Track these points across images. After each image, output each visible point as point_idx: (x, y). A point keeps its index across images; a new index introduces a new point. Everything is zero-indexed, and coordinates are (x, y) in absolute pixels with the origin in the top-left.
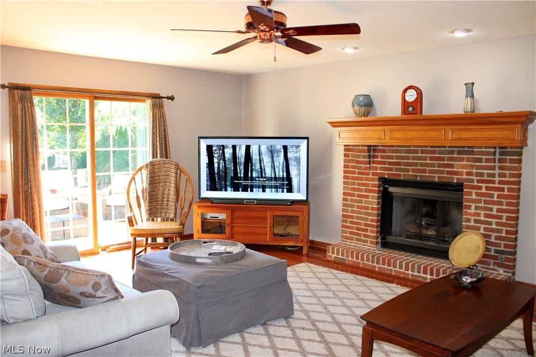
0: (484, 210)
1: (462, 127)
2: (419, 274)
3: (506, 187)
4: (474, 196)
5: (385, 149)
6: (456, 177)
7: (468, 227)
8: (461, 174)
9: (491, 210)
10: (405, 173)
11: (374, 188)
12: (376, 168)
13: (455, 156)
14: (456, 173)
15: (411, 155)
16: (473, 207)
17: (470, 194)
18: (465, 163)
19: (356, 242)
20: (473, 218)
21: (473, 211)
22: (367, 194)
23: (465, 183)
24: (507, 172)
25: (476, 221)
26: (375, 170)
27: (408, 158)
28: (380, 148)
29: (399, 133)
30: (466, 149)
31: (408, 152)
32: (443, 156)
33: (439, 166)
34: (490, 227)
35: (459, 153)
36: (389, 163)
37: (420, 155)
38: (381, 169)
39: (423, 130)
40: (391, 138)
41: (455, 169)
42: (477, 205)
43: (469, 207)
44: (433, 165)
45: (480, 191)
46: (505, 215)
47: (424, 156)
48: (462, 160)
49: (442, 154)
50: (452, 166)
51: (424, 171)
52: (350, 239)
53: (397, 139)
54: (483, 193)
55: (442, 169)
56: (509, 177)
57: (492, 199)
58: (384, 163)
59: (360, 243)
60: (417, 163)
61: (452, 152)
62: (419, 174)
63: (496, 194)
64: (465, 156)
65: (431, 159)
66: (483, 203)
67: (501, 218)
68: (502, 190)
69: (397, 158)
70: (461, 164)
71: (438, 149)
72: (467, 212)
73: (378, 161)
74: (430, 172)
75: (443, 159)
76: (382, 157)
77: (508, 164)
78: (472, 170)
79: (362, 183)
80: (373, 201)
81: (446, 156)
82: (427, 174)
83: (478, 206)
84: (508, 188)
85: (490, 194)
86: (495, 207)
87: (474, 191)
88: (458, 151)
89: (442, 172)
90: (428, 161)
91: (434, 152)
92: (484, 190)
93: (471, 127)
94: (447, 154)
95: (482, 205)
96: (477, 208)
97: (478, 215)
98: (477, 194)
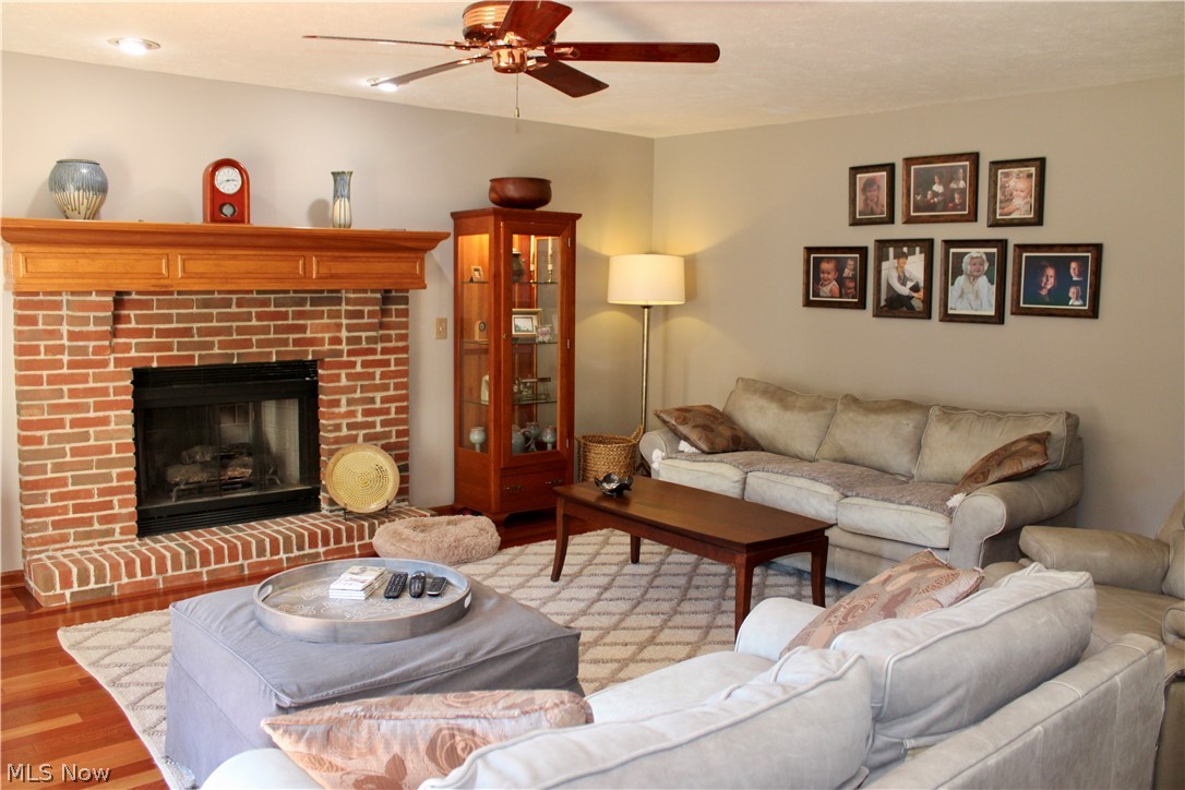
0: (362, 404)
1: (337, 254)
2: (302, 553)
3: (392, 357)
4: (344, 382)
5: (147, 300)
6: (311, 349)
7: (337, 441)
8: (321, 342)
9: (372, 400)
10: (203, 352)
11: (123, 397)
12: (127, 348)
13: (308, 308)
14: (312, 342)
15: (215, 311)
16: (344, 402)
17: (337, 378)
18: (326, 321)
19: (78, 543)
20: (344, 422)
21: (343, 409)
22: (101, 414)
23: (327, 360)
24: (393, 332)
25: (350, 426)
26: (123, 352)
27: (209, 318)
28: (134, 296)
29: (206, 262)
30: (325, 294)
31: (206, 304)
32: (283, 309)
33: (278, 330)
34: (372, 431)
35: (314, 302)
36: (161, 333)
37: (234, 309)
38: (139, 347)
39: (262, 258)
40: (187, 275)
41: (308, 335)
42: (350, 396)
43: (336, 403)
44: (266, 330)
45: (353, 371)
46: (393, 406)
47: (244, 313)
48: (320, 315)
49: (283, 306)
50: (302, 329)
51: (247, 343)
52: (55, 542)
53: (201, 276)
54: (359, 374)
55: (284, 336)
56: (397, 341)
57: (372, 382)
58: (148, 333)
59: (89, 542)
60: (231, 327)
61: (302, 302)
62: (236, 352)
63: (378, 371)
64: (325, 308)
65: (260, 317)
66: (359, 391)
67: (387, 412)
68: (386, 363)
69: (181, 318)
70: (318, 324)
71: (272, 296)
72: (333, 413)
73: (129, 329)
74: (260, 344)
75: (284, 316)
76: (139, 319)
77: (394, 319)
78: (338, 334)
79: (85, 389)
80: (120, 430)
81: (290, 309)
82: (254, 350)
83: (353, 398)
84: (395, 359)
85: (369, 373)
86: (378, 396)
87: (343, 373)
88: (311, 298)
89: (285, 342)
90: (254, 322)
91: (265, 303)
92: (359, 369)
93: (352, 254)
94: (291, 306)
95: (358, 395)
96: (350, 402)
97: (352, 414)
98: (349, 377)
